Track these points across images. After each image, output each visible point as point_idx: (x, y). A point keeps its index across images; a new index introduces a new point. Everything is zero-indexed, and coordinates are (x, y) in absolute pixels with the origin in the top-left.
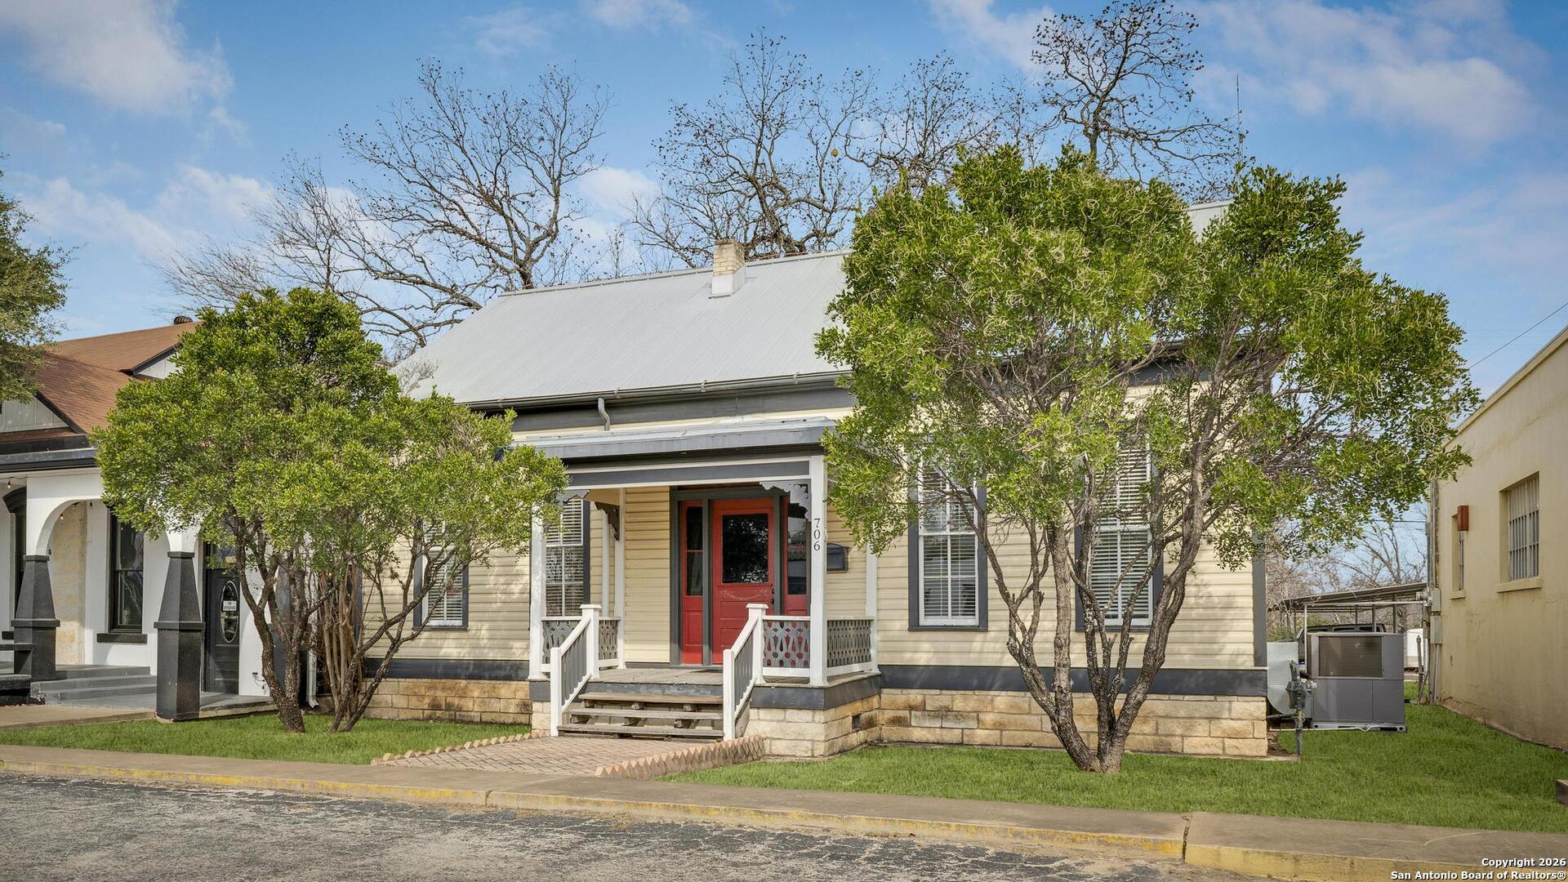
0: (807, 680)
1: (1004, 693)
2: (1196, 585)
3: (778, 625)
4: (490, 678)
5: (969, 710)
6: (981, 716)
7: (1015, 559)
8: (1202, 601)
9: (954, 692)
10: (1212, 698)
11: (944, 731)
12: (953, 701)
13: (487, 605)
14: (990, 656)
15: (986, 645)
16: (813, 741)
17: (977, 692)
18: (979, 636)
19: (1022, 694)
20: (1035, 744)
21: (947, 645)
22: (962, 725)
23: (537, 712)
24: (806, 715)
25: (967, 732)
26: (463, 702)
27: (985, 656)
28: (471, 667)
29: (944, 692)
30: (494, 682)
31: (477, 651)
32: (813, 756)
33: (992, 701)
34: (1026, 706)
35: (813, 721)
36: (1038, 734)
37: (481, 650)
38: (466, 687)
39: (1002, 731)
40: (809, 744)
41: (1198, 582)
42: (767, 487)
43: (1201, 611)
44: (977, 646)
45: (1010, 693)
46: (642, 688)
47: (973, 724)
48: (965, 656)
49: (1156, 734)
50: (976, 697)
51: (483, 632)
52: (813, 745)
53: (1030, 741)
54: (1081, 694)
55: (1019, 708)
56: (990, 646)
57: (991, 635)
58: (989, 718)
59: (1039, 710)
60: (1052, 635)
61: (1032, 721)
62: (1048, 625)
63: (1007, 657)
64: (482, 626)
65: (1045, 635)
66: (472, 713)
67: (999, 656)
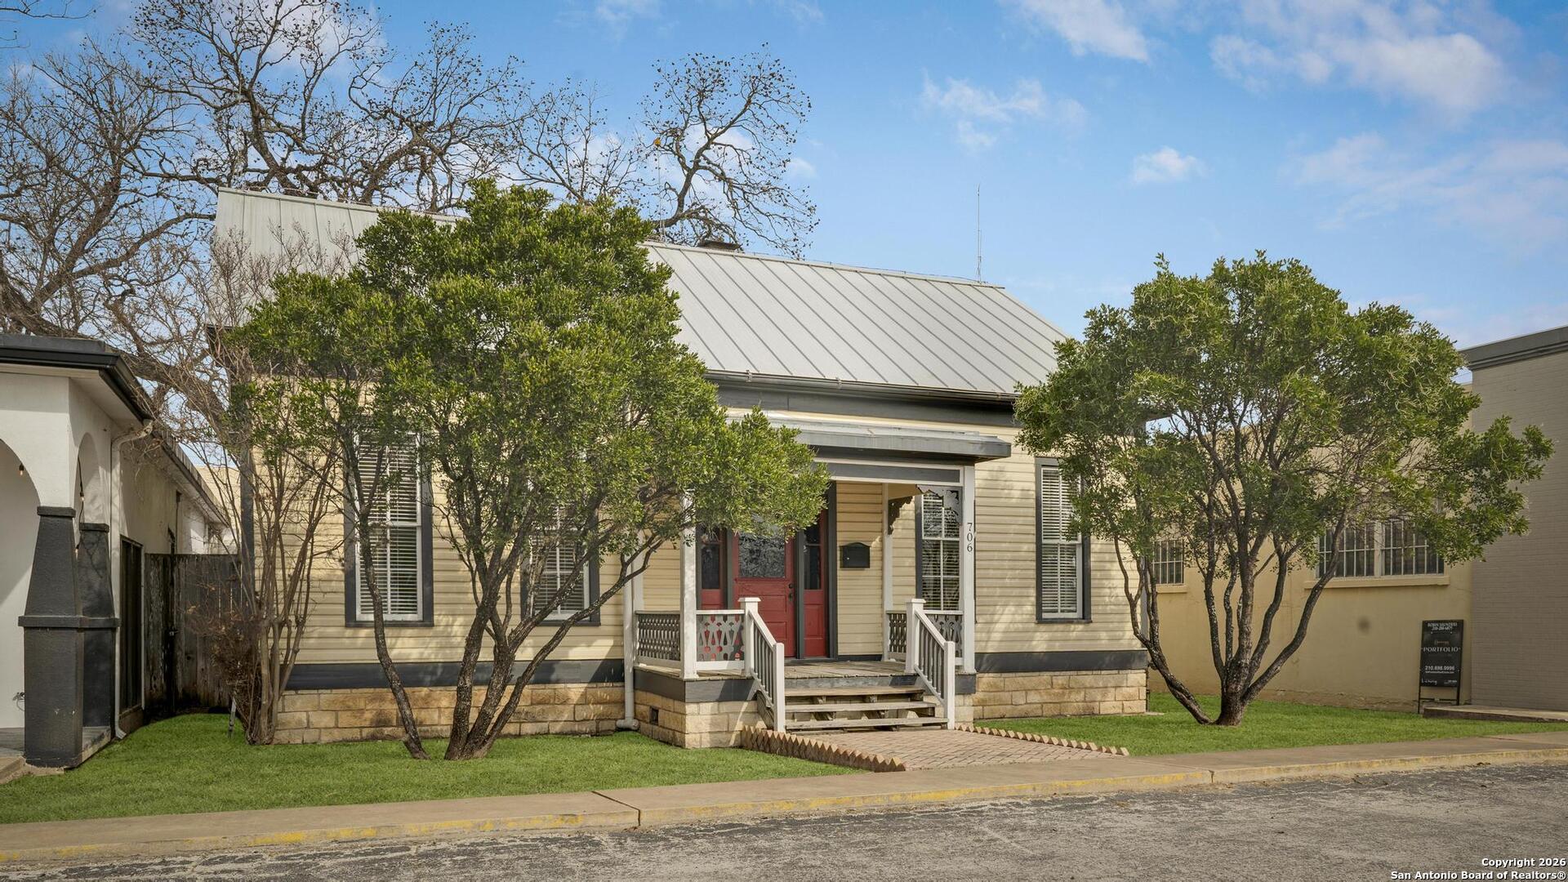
1: (986, 675)
2: (1110, 588)
7: (995, 563)
8: (1113, 599)
10: (1116, 672)
13: (461, 596)
28: (439, 672)
31: (448, 651)
34: (1002, 684)
35: (964, 705)
36: (1009, 707)
38: (429, 696)
39: (983, 706)
41: (1111, 585)
42: (924, 490)
43: (1113, 607)
49: (1085, 701)
51: (455, 628)
53: (1005, 713)
54: (1037, 673)
55: (997, 687)
59: (1011, 688)
60: (1020, 626)
61: (1006, 696)
62: (1018, 618)
63: (990, 644)
64: (454, 621)
65: (1016, 626)
66: (439, 728)
67: (984, 644)
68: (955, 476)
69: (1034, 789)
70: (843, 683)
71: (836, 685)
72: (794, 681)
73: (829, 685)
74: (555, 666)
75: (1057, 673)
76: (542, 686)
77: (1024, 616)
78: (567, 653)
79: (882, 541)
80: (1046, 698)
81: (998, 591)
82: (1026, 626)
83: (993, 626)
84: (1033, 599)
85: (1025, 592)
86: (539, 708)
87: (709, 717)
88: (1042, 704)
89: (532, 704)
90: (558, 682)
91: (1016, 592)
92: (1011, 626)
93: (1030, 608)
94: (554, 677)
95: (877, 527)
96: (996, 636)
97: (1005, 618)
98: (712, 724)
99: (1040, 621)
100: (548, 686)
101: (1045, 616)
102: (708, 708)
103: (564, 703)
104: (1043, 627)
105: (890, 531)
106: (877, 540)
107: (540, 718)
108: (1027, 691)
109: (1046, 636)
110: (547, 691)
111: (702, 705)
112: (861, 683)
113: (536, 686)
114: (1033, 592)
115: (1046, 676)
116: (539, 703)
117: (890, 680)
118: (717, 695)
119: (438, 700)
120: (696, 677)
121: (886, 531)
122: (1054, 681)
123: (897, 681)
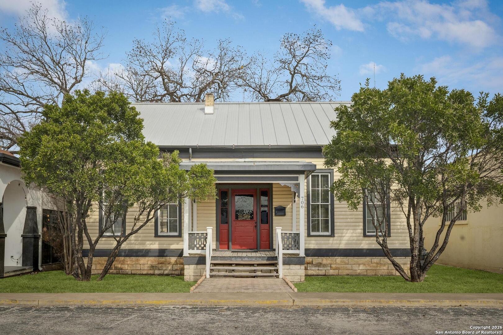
0: (298, 255)
1: (340, 257)
2: (400, 222)
4: (137, 256)
5: (328, 263)
6: (332, 266)
8: (402, 227)
9: (323, 258)
10: (404, 258)
11: (319, 271)
12: (322, 261)
14: (335, 245)
15: (334, 241)
16: (301, 276)
17: (331, 257)
18: (332, 239)
19: (346, 258)
20: (350, 274)
21: (320, 242)
22: (325, 269)
23: (187, 269)
24: (298, 267)
25: (327, 271)
26: (123, 266)
27: (333, 245)
29: (319, 258)
32: (301, 281)
33: (336, 260)
34: (347, 262)
35: (300, 269)
36: (351, 271)
38: (124, 260)
39: (339, 270)
40: (299, 277)
41: (401, 221)
42: (282, 185)
43: (401, 230)
44: (331, 242)
45: (342, 257)
46: (233, 259)
47: (329, 268)
48: (327, 245)
49: (388, 270)
50: (330, 259)
52: (301, 278)
53: (348, 273)
54: (365, 257)
55: (345, 262)
56: (335, 242)
57: (335, 238)
59: (351, 263)
60: (355, 238)
61: (349, 266)
62: (354, 235)
63: (341, 245)
65: (353, 238)
66: (127, 271)
67: (338, 245)
68: (297, 179)
69: (201, 302)
70: (246, 259)
71: (243, 260)
72: (226, 258)
74: (166, 251)
75: (374, 258)
76: (161, 258)
77: (357, 234)
78: (170, 246)
79: (292, 205)
80: (368, 268)
81: (345, 224)
82: (359, 238)
83: (342, 238)
84: (362, 227)
85: (357, 224)
86: (160, 265)
87: (193, 270)
88: (367, 270)
89: (158, 264)
90: (166, 256)
91: (354, 224)
92: (351, 238)
93: (360, 230)
94: (165, 254)
95: (290, 200)
96: (344, 242)
97: (347, 235)
98: (194, 273)
99: (365, 235)
100: (164, 258)
101: (367, 234)
102: (192, 267)
103: (169, 264)
104: (366, 238)
105: (295, 201)
106: (290, 205)
107: (161, 269)
108: (359, 264)
109: (367, 242)
110: (163, 260)
111: (190, 266)
112: (254, 259)
113: (159, 258)
114: (362, 224)
115: (368, 259)
116: (161, 264)
117: (266, 259)
118: (196, 262)
119: (127, 262)
120: (188, 255)
121: (293, 201)
122: (373, 261)
123: (269, 258)
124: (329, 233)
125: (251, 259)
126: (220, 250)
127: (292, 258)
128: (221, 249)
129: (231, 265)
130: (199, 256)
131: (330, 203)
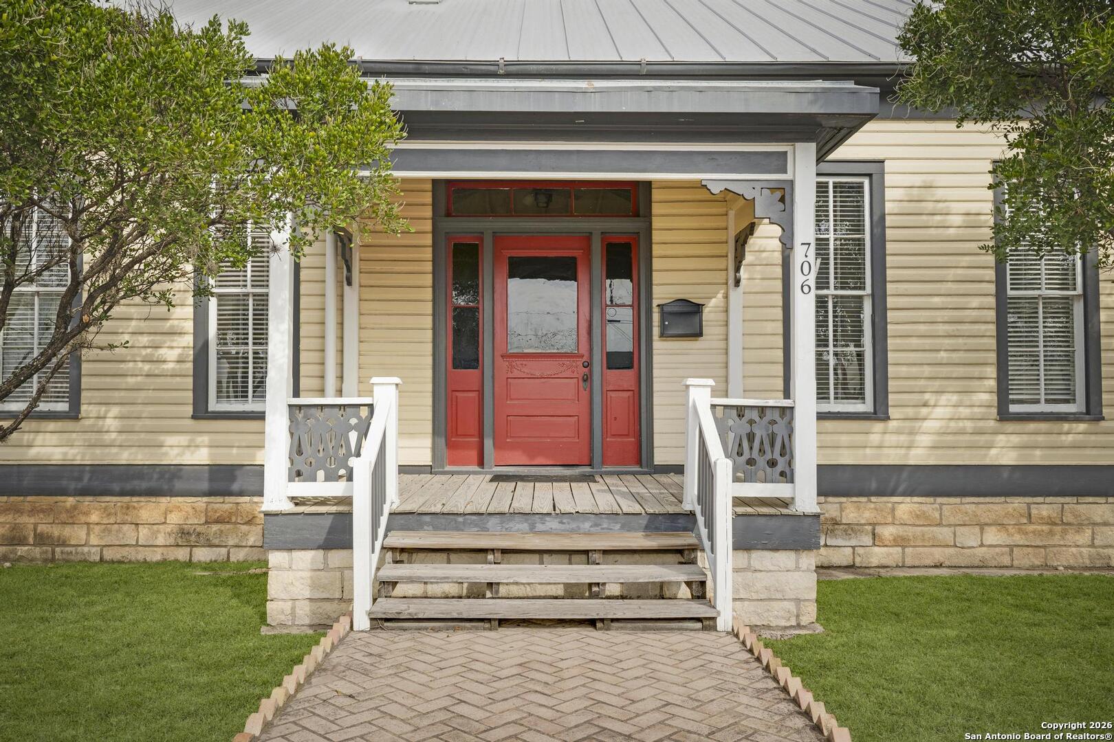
0: (785, 503)
1: (908, 499)
3: (755, 415)
4: (122, 493)
5: (863, 522)
6: (879, 530)
7: (922, 328)
9: (843, 499)
11: (830, 550)
12: (842, 510)
13: (117, 380)
14: (892, 451)
15: (887, 437)
16: (798, 601)
17: (873, 499)
18: (878, 426)
19: (931, 500)
20: (947, 563)
21: (835, 437)
22: (853, 543)
23: (279, 569)
24: (785, 559)
25: (860, 551)
26: (67, 531)
27: (886, 451)
28: (86, 477)
29: (830, 499)
30: (127, 499)
31: (98, 451)
32: (799, 626)
33: (893, 510)
34: (937, 515)
35: (797, 568)
36: (952, 550)
37: (107, 450)
38: (75, 508)
39: (903, 547)
40: (791, 606)
42: (716, 189)
44: (875, 438)
45: (916, 499)
46: (493, 521)
47: (867, 540)
48: (861, 452)
49: (1092, 546)
50: (872, 506)
51: (109, 422)
52: (798, 608)
53: (942, 560)
54: (1002, 499)
55: (927, 518)
56: (891, 439)
57: (892, 424)
58: (887, 532)
59: (952, 520)
60: (969, 425)
61: (945, 533)
62: (965, 412)
63: (913, 452)
64: (107, 412)
65: (961, 424)
66: (86, 549)
67: (903, 451)
68: (780, 161)
70: (552, 524)
71: (540, 527)
72: (460, 519)
73: (525, 526)
74: (238, 473)
75: (1040, 499)
76: (220, 499)
77: (976, 410)
78: (254, 456)
79: (726, 297)
80: (1018, 539)
81: (927, 371)
82: (981, 424)
83: (917, 424)
84: (993, 383)
85: (976, 371)
86: (215, 528)
87: (307, 574)
88: (1011, 547)
89: (207, 522)
90: (241, 494)
91: (961, 371)
92: (952, 424)
93: (985, 396)
94: (235, 487)
95: (720, 277)
96: (924, 440)
97: (939, 412)
98: (314, 586)
99: (1004, 415)
100: (228, 499)
101: (1013, 408)
102: (306, 559)
103: (249, 522)
104: (1010, 427)
105: (737, 282)
106: (720, 296)
107: (216, 542)
108: (982, 526)
109: (1015, 439)
110: (226, 506)
111: (297, 554)
112: (587, 525)
113: (212, 499)
114: (992, 371)
115: (1018, 503)
116: (217, 522)
117: (643, 521)
118: (321, 537)
119: (87, 514)
120: (289, 507)
121: (731, 282)
122: (1034, 512)
123: (656, 523)
124: (866, 407)
125: (574, 525)
126: (448, 468)
127: (762, 520)
128: (452, 463)
129: (480, 553)
130: (334, 509)
131: (868, 290)
